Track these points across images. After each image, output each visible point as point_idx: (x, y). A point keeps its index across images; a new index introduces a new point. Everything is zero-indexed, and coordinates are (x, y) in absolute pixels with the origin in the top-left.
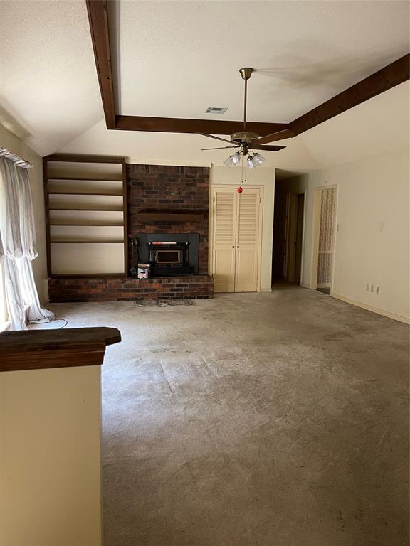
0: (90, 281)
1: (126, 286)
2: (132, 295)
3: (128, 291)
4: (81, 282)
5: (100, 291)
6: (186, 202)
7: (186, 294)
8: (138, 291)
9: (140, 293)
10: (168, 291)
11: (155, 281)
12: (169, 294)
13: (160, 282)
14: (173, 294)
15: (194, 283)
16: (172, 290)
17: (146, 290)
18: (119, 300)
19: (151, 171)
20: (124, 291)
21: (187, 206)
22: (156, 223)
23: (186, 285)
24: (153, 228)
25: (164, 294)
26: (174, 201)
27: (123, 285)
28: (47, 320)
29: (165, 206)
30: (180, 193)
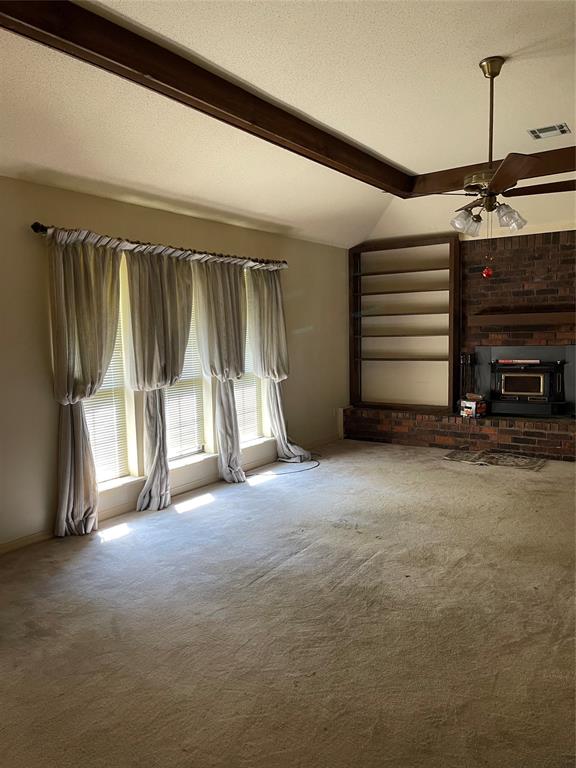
0: (394, 414)
1: (443, 427)
2: (450, 441)
3: (443, 434)
4: (382, 415)
5: (406, 430)
6: (561, 293)
7: (541, 449)
8: (460, 435)
9: (462, 440)
10: (508, 440)
11: (488, 422)
12: (509, 447)
13: (496, 425)
14: (518, 448)
15: (556, 432)
16: (515, 440)
17: (473, 435)
18: (431, 445)
19: (500, 247)
20: (438, 433)
21: (563, 298)
22: (506, 328)
23: (542, 435)
24: (500, 337)
25: (502, 446)
26: (540, 292)
27: (438, 424)
28: (297, 459)
29: (523, 301)
30: (550, 278)
